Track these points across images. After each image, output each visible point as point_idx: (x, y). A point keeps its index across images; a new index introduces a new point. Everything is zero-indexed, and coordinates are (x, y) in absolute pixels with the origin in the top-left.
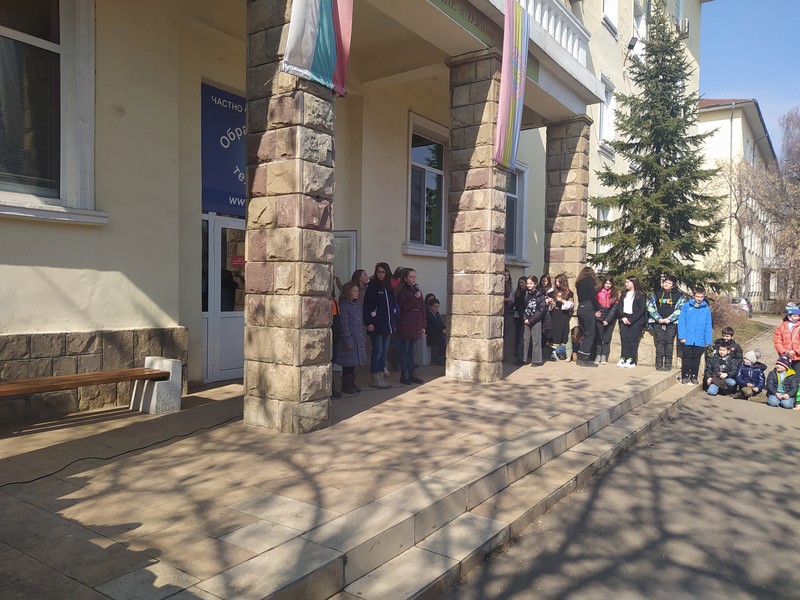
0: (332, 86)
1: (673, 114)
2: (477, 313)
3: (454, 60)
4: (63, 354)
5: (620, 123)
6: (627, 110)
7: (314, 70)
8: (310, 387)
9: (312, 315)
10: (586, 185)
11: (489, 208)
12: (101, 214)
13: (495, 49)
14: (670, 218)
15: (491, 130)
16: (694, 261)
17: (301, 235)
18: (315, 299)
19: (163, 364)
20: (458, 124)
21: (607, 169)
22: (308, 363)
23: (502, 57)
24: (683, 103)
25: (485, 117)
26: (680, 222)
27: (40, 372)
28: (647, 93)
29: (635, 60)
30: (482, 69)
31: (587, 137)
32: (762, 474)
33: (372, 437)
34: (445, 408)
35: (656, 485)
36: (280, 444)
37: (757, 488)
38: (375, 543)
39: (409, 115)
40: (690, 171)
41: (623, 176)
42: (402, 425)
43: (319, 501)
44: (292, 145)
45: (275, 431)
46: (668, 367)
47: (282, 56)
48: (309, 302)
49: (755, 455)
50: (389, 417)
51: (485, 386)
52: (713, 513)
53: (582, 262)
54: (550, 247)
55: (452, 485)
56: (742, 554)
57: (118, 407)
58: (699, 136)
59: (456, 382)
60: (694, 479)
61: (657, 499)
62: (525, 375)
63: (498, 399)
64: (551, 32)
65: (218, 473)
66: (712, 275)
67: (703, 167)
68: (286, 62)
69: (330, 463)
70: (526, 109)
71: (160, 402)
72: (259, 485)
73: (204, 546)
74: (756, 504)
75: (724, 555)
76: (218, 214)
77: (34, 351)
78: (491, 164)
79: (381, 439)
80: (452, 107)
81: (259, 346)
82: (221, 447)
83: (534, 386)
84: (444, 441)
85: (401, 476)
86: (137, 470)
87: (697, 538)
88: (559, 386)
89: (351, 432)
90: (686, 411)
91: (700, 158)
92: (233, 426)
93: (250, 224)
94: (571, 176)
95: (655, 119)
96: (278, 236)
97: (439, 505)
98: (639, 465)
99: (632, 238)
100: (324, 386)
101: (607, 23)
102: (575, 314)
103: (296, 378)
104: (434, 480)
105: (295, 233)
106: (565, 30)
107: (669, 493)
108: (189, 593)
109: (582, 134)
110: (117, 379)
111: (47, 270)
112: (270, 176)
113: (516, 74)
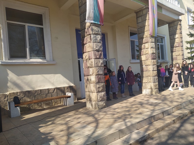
0: (99, 23)
2: (149, 76)
3: (136, 11)
4: (48, 93)
5: (193, 19)
7: (94, 20)
8: (100, 98)
9: (99, 80)
10: (182, 38)
11: (150, 48)
12: (54, 61)
13: (147, 6)
15: (148, 27)
17: (94, 61)
18: (99, 76)
19: (69, 94)
20: (139, 27)
21: (190, 33)
22: (99, 92)
23: (149, 8)
25: (146, 24)
27: (44, 97)
30: (144, 12)
31: (180, 25)
33: (117, 110)
34: (140, 102)
36: (93, 113)
38: (106, 138)
39: (128, 28)
42: (127, 107)
43: (97, 127)
44: (91, 39)
45: (93, 109)
47: (86, 19)
50: (124, 105)
51: (154, 96)
53: (183, 59)
54: (173, 56)
57: (61, 104)
63: (156, 99)
69: (104, 117)
71: (70, 102)
77: (42, 93)
78: (149, 36)
79: (119, 111)
80: (137, 23)
81: (88, 88)
83: (169, 95)
85: (121, 120)
88: (176, 95)
92: (84, 108)
93: (84, 59)
94: (177, 36)
96: (90, 62)
100: (104, 97)
102: (182, 74)
103: (96, 96)
104: (129, 121)
105: (93, 60)
109: (179, 24)
110: (61, 98)
111: (44, 75)
112: (87, 47)
113: (154, 11)
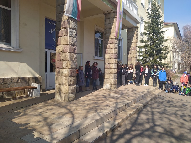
0: (76, 19)
1: (158, 26)
2: (111, 73)
3: (106, 13)
4: (12, 83)
5: (145, 28)
6: (147, 25)
7: (72, 15)
8: (71, 91)
9: (72, 73)
10: (137, 43)
11: (114, 48)
12: (21, 49)
13: (115, 10)
14: (156, 51)
15: (114, 30)
16: (162, 61)
17: (69, 54)
18: (72, 70)
19: (36, 85)
20: (107, 28)
21: (142, 39)
22: (71, 85)
23: (117, 12)
24: (160, 23)
25: (113, 26)
26: (159, 52)
27: (6, 87)
28: (151, 21)
29: (149, 13)
30: (112, 15)
31: (137, 31)
32: (177, 111)
33: (86, 102)
34: (103, 95)
35: (153, 114)
36: (64, 104)
37: (176, 114)
38: (87, 127)
39: (95, 26)
40: (161, 40)
41: (145, 41)
42: (93, 99)
44: (67, 33)
45: (63, 101)
46: (156, 86)
47: (64, 11)
48: (71, 70)
49: (176, 106)
50: (90, 98)
51: (113, 90)
52: (166, 120)
53: (136, 61)
54: (128, 57)
55: (105, 113)
56: (172, 129)
57: (25, 95)
58: (163, 31)
59: (106, 89)
60: (162, 112)
61: (153, 116)
62: (122, 88)
63: (116, 93)
64: (129, 6)
65: (49, 111)
66: (166, 64)
67: (164, 39)
68: (65, 13)
69: (76, 109)
70: (123, 25)
71: (35, 94)
72: (59, 114)
73: (46, 128)
74: (176, 118)
75: (168, 129)
76: (49, 49)
77: (5, 82)
78: (114, 38)
79: (88, 103)
80: (105, 24)
81: (59, 81)
82: (50, 105)
83: (124, 90)
84: (103, 103)
85: (93, 111)
86: (30, 110)
87: (162, 126)
88: (130, 90)
89: (81, 101)
90: (160, 96)
91: (164, 37)
92: (53, 100)
93: (57, 52)
94: (133, 41)
95: (153, 27)
96: (63, 55)
97: (102, 118)
98: (149, 109)
99: (147, 55)
100: (74, 90)
101: (142, 4)
103: (68, 88)
104: (101, 112)
105: (68, 54)
106: (132, 6)
107: (156, 115)
108: (42, 139)
110: (25, 89)
111: (8, 63)
112: (62, 40)
113: (120, 16)
